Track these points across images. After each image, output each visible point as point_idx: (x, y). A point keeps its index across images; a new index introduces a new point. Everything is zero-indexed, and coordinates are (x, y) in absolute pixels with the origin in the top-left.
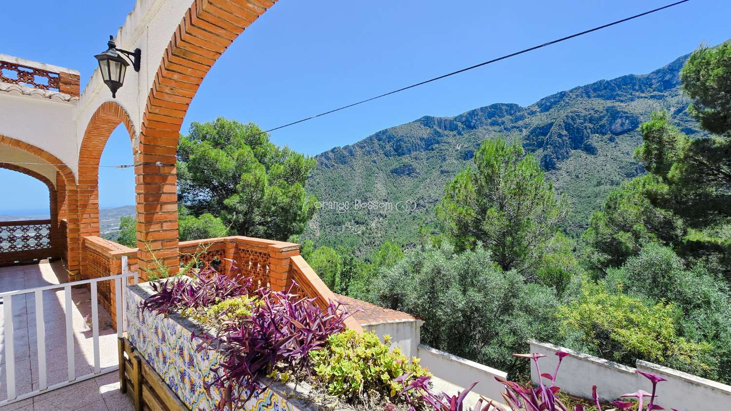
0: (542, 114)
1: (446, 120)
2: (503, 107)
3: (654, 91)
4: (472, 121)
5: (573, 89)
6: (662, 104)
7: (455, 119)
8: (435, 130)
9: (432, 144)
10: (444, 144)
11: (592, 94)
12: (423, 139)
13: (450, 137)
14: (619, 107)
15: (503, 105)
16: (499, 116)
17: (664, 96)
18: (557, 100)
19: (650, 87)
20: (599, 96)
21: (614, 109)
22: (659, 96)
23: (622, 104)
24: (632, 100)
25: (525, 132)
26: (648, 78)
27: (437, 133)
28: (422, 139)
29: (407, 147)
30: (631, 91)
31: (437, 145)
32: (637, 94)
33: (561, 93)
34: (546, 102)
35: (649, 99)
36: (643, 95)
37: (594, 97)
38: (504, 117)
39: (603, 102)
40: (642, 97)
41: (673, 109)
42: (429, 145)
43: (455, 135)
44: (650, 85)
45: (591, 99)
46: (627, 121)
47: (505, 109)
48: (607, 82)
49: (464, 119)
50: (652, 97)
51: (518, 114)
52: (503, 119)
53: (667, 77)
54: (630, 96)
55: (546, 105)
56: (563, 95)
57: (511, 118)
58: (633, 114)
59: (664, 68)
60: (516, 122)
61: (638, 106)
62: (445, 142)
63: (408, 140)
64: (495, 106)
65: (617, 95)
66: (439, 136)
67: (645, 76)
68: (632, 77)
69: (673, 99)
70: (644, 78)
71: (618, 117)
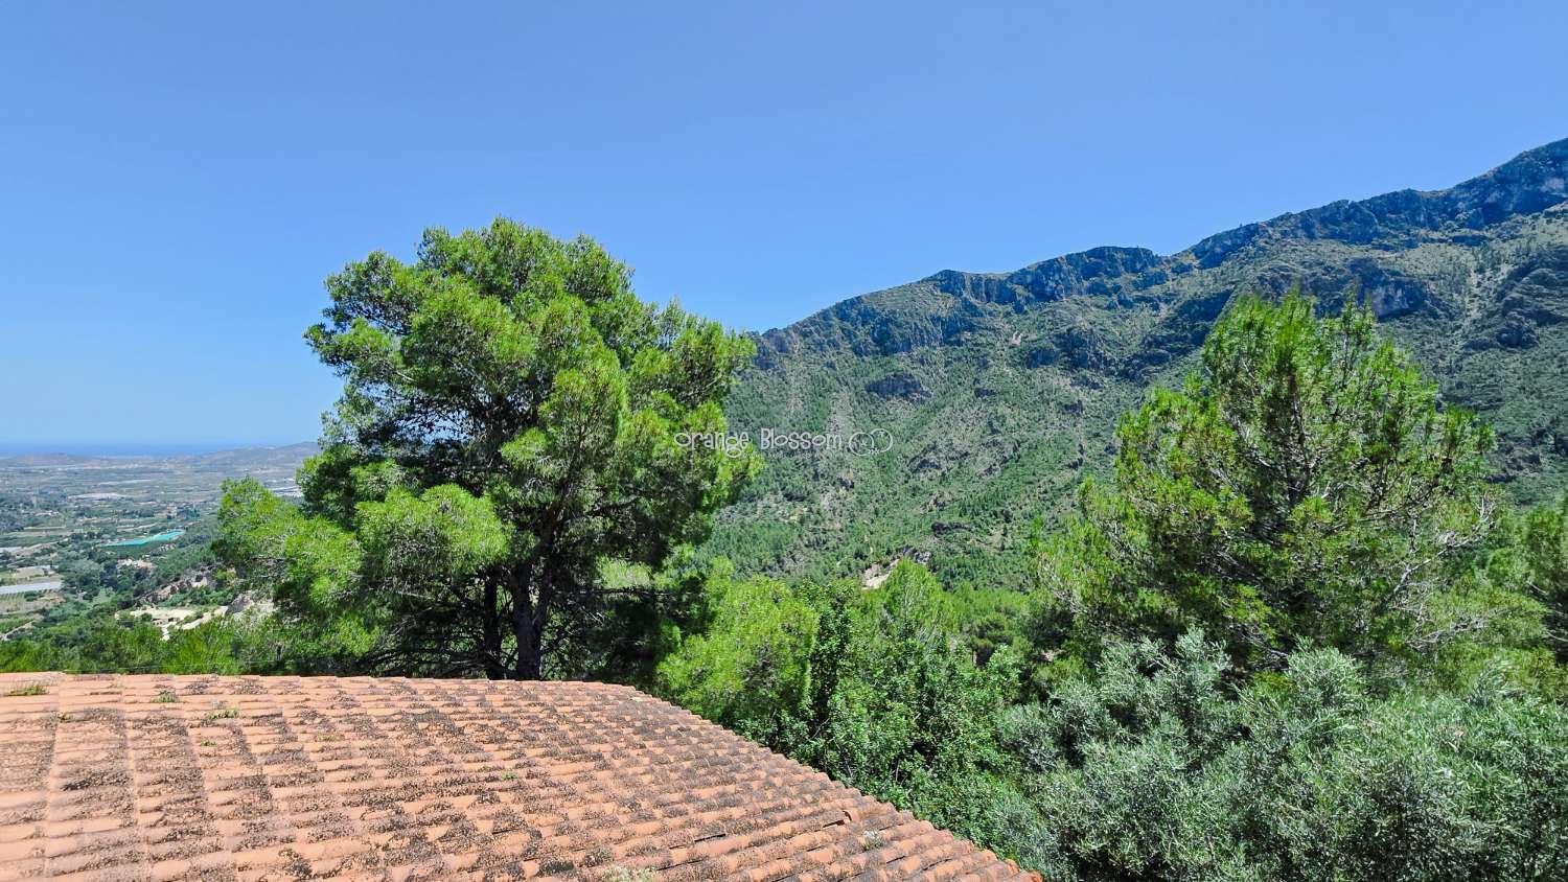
0: (1205, 272)
1: (989, 281)
2: (1118, 256)
3: (1462, 226)
4: (1047, 285)
5: (1275, 219)
6: (1480, 256)
7: (1011, 278)
8: (965, 300)
9: (958, 331)
10: (985, 332)
11: (1318, 230)
12: (939, 318)
13: (996, 316)
14: (1380, 261)
15: (1116, 249)
16: (1107, 273)
17: (1485, 238)
18: (1239, 242)
19: (1452, 218)
20: (1333, 236)
21: (1368, 264)
22: (1474, 237)
23: (1388, 255)
24: (1411, 245)
25: (1165, 311)
26: (1447, 197)
27: (969, 307)
28: (935, 320)
29: (902, 336)
30: (1407, 226)
31: (968, 335)
32: (1422, 232)
33: (1247, 227)
34: (1212, 247)
35: (1450, 245)
36: (1436, 235)
37: (1324, 238)
38: (1119, 275)
39: (1343, 248)
40: (1433, 241)
41: (1505, 269)
42: (951, 332)
43: (1008, 314)
44: (1453, 215)
45: (1315, 242)
46: (1399, 293)
47: (1122, 259)
48: (1354, 205)
49: (1029, 279)
50: (1456, 240)
51: (1151, 270)
52: (1117, 280)
53: (1493, 197)
54: (1405, 237)
55: (1211, 254)
56: (1251, 231)
57: (1134, 278)
58: (1413, 276)
59: (1485, 176)
60: (1145, 288)
61: (1424, 259)
62: (987, 329)
63: (907, 323)
64: (1098, 253)
65: (1377, 234)
66: (973, 315)
67: (1441, 194)
68: (1410, 197)
69: (1506, 245)
70: (1438, 198)
71: (1378, 282)
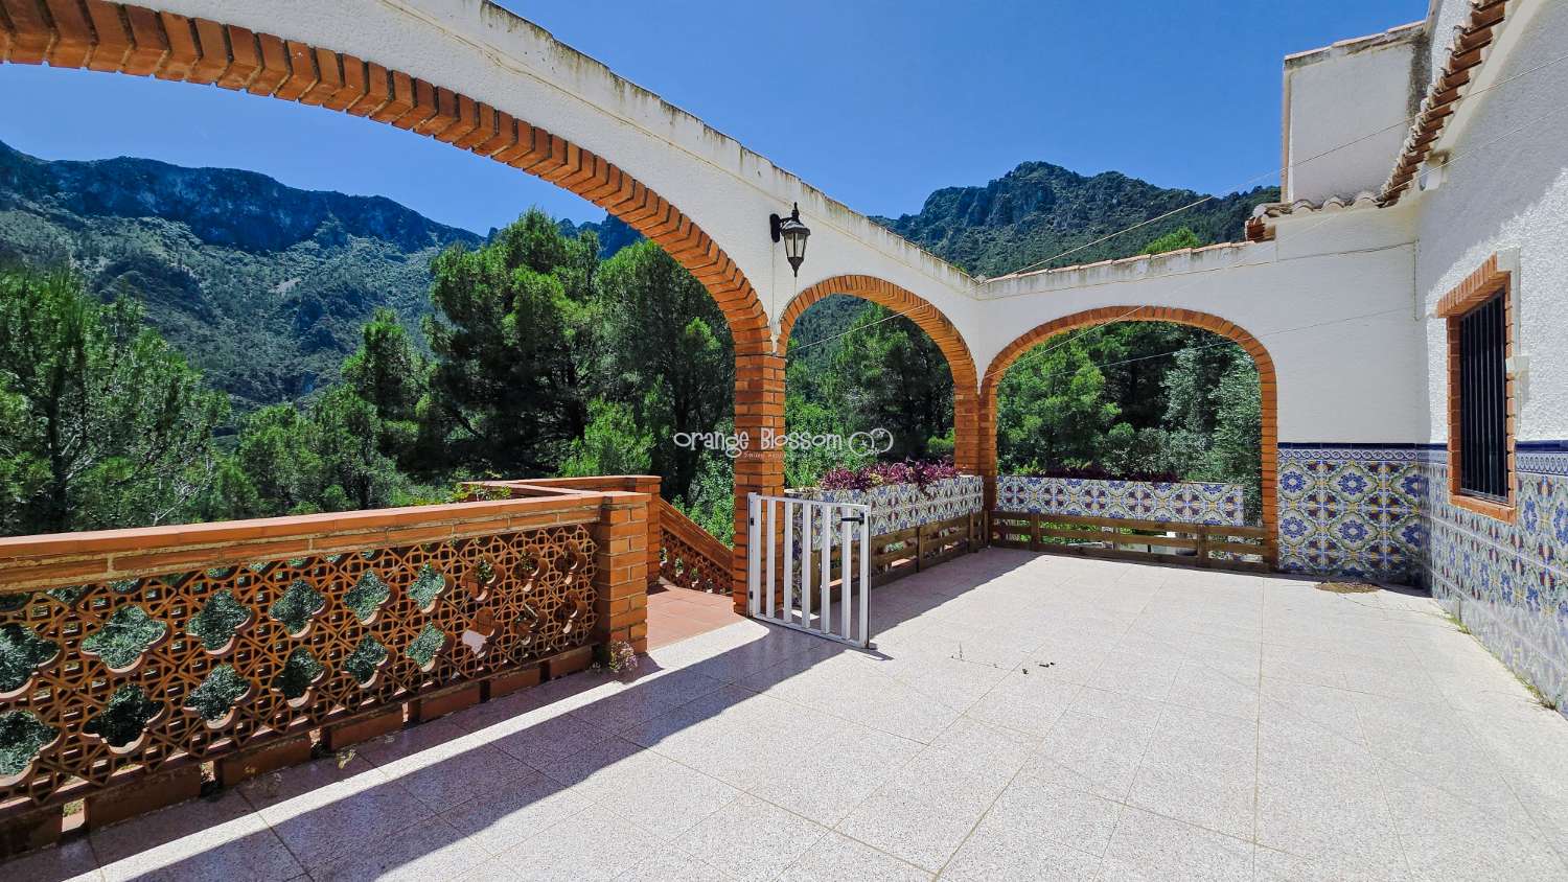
3: (62, 205)
6: (79, 242)
17: (84, 225)
22: (74, 221)
26: (47, 168)
35: (48, 220)
36: (31, 205)
40: (28, 210)
41: (103, 262)
44: (53, 190)
50: (55, 219)
53: (95, 188)
59: (88, 163)
67: (40, 163)
69: (105, 239)
70: (36, 165)
